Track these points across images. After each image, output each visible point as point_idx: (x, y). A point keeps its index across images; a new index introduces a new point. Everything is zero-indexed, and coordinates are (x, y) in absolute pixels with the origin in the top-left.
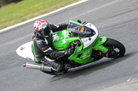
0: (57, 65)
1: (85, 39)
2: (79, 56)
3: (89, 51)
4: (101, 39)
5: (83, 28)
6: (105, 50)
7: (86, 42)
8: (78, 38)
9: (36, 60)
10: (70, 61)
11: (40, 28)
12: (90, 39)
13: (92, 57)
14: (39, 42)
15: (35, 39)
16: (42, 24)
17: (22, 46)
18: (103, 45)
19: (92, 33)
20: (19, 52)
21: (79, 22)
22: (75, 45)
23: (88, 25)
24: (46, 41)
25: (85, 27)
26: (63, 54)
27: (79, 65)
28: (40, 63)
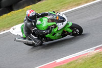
4: (68, 24)
6: (70, 31)
7: (60, 26)
8: (55, 23)
12: (63, 24)
13: (61, 35)
17: (14, 27)
19: (64, 20)
22: (52, 28)
23: (61, 15)
25: (59, 16)
26: (44, 33)
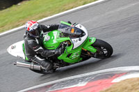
0: (46, 64)
1: (75, 39)
2: (68, 56)
3: (79, 51)
4: (90, 40)
5: (73, 29)
6: (93, 50)
7: (77, 43)
8: (68, 39)
9: (27, 59)
10: (60, 61)
11: (31, 29)
12: (80, 40)
13: (81, 57)
14: (30, 41)
15: (26, 38)
16: (33, 25)
17: (14, 45)
18: (92, 45)
19: (82, 33)
20: (10, 50)
21: (69, 23)
22: (65, 45)
23: (78, 26)
24: (37, 41)
25: (76, 28)
27: (68, 64)
28: (30, 62)
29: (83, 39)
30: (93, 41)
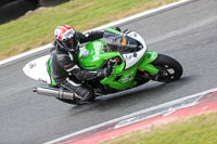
2: (117, 79)
7: (130, 60)
8: (118, 54)
10: (102, 86)
14: (61, 57)
16: (67, 31)
24: (71, 56)
25: (128, 38)
26: (95, 75)
29: (140, 54)
30: (154, 57)
